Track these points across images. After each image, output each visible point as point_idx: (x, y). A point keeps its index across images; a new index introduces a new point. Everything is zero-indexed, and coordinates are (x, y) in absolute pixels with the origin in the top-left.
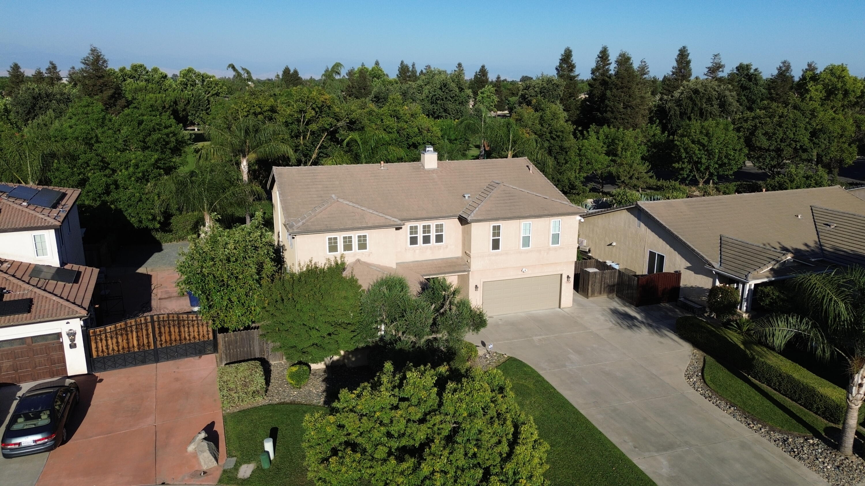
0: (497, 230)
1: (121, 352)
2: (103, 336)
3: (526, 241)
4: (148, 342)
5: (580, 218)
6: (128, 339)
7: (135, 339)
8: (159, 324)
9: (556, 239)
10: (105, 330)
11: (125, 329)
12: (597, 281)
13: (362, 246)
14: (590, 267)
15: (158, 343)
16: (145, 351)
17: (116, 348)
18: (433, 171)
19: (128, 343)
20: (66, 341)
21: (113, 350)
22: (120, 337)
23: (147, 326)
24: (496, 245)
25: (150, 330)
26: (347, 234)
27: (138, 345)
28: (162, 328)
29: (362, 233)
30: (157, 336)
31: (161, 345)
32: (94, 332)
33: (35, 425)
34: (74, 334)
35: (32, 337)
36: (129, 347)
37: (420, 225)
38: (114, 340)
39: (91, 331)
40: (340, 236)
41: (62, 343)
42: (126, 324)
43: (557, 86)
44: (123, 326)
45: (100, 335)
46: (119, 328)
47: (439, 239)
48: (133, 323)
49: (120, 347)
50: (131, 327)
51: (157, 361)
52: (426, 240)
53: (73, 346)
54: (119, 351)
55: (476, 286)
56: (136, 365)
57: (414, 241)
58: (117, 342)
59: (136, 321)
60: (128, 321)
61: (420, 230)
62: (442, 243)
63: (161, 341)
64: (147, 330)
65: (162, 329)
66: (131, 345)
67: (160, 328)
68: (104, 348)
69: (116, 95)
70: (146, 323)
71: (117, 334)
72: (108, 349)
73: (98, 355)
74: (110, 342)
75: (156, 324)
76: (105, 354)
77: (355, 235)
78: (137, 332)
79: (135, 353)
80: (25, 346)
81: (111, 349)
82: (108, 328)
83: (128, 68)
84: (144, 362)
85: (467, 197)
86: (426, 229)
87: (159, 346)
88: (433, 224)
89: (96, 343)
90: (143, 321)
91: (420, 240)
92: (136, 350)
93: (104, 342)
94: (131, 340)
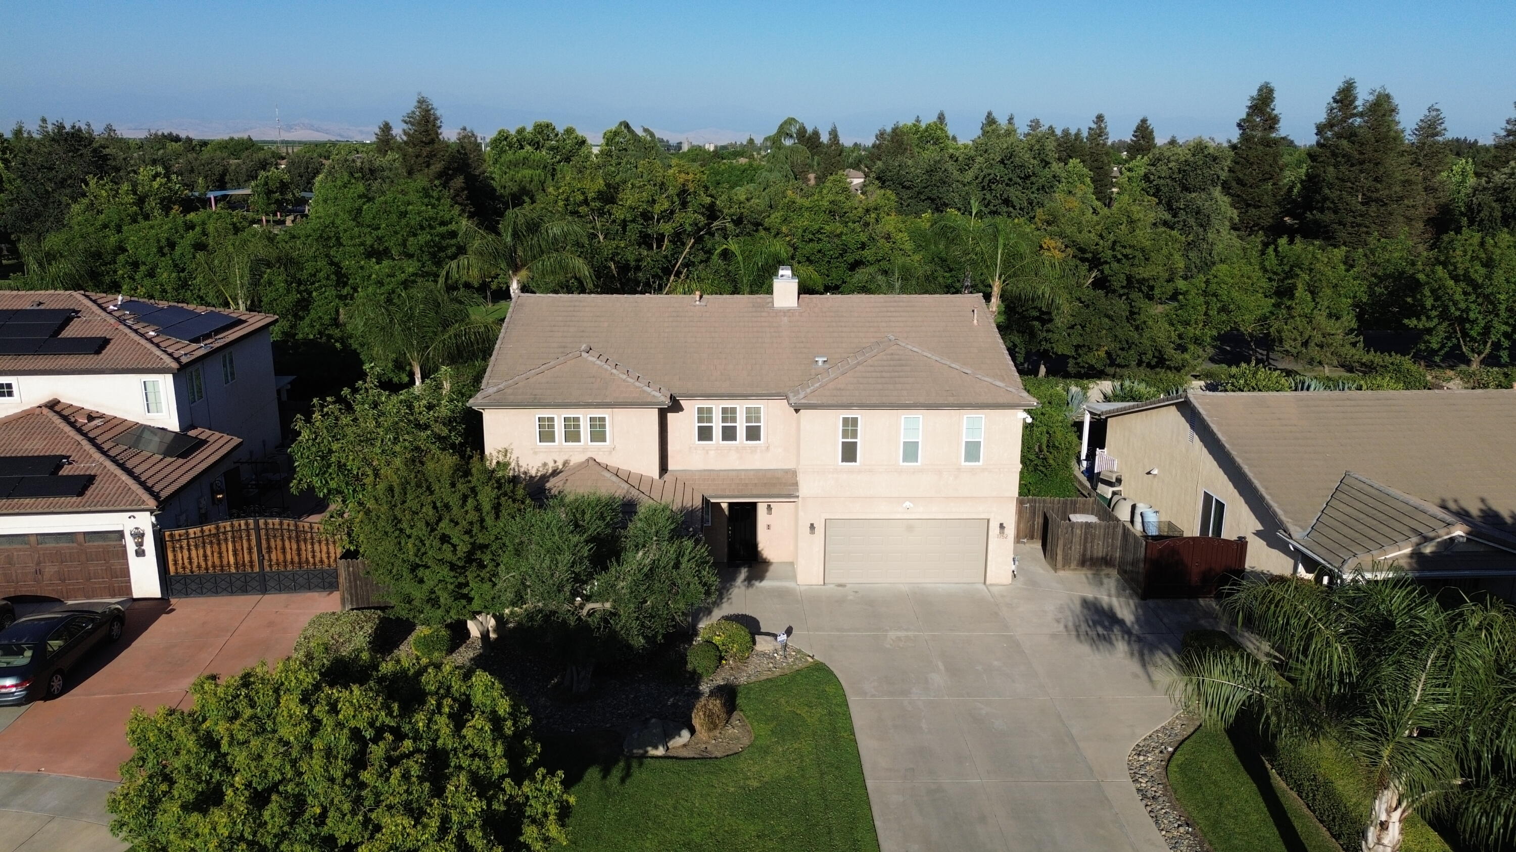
0: (850, 426)
1: (211, 570)
2: (184, 543)
3: (911, 451)
4: (251, 562)
5: (1025, 415)
6: (220, 553)
7: (231, 553)
8: (267, 535)
9: (973, 451)
10: (187, 534)
11: (216, 535)
12: (1076, 540)
13: (598, 434)
14: (1084, 511)
15: (266, 563)
16: (245, 575)
17: (203, 564)
18: (787, 312)
19: (221, 557)
20: (130, 545)
21: (199, 566)
22: (208, 547)
23: (248, 536)
24: (849, 453)
25: (254, 542)
26: (571, 413)
27: (236, 563)
28: (272, 541)
29: (597, 413)
30: (264, 551)
31: (270, 566)
32: (171, 536)
33: (8, 663)
34: (143, 535)
35: (85, 533)
36: (222, 566)
37: (717, 407)
38: (201, 552)
39: (167, 533)
40: (559, 416)
41: (125, 546)
42: (218, 528)
44: (214, 531)
45: (180, 540)
46: (207, 533)
47: (753, 434)
48: (228, 529)
49: (210, 563)
50: (225, 533)
51: (264, 591)
52: (729, 434)
53: (140, 553)
54: (207, 569)
55: (812, 525)
56: (232, 593)
57: (705, 434)
58: (205, 556)
59: (232, 526)
60: (221, 524)
61: (717, 416)
62: (758, 442)
63: (270, 560)
64: (249, 540)
65: (273, 544)
66: (225, 562)
67: (268, 540)
68: (186, 561)
69: (450, 172)
70: (248, 530)
71: (204, 543)
72: (191, 563)
73: (177, 573)
74: (194, 553)
75: (263, 532)
76: (188, 571)
77: (584, 416)
78: (234, 542)
79: (230, 575)
80: (75, 545)
81: (195, 565)
82: (191, 531)
83: (530, 128)
84: (244, 590)
85: (820, 363)
86: (729, 414)
87: (267, 569)
88: (741, 407)
89: (174, 551)
90: (243, 527)
91: (717, 433)
92: (233, 570)
93: (186, 552)
94: (224, 554)
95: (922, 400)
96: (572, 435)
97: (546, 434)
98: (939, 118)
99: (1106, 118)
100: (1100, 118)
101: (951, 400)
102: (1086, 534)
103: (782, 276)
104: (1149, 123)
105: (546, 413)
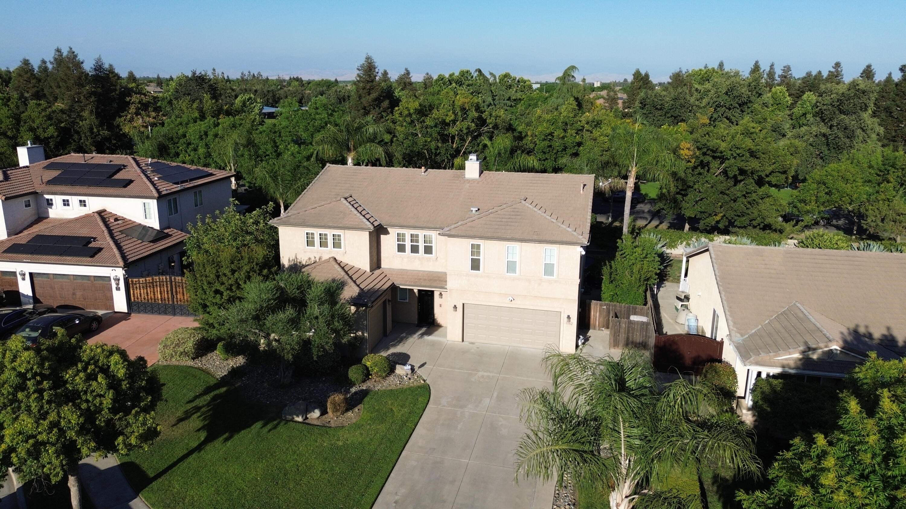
0: (476, 249)
1: (150, 301)
2: (138, 285)
3: (511, 267)
4: (168, 298)
5: (582, 249)
6: (154, 292)
7: (159, 293)
8: (175, 285)
9: (549, 269)
10: (139, 281)
11: (152, 283)
12: (622, 330)
13: (337, 244)
15: (175, 300)
16: (165, 305)
17: (146, 297)
19: (154, 294)
20: (114, 284)
21: (145, 299)
22: (149, 289)
23: (167, 285)
24: (475, 265)
25: (169, 289)
26: (323, 231)
27: (161, 299)
28: (178, 288)
29: (337, 232)
30: (174, 293)
31: (177, 301)
32: (132, 281)
34: (119, 280)
35: (94, 276)
36: (155, 299)
37: (408, 233)
38: (145, 291)
39: (130, 280)
40: (317, 232)
41: (111, 285)
42: (153, 279)
43: (863, 93)
44: (151, 281)
45: (136, 284)
46: (148, 281)
47: (428, 250)
48: (158, 280)
49: (149, 297)
50: (156, 282)
51: (174, 314)
52: (415, 249)
53: (118, 289)
54: (148, 300)
55: (455, 306)
56: (160, 314)
57: (401, 248)
58: (147, 293)
59: (159, 279)
60: (154, 278)
61: (408, 239)
62: (431, 255)
63: (177, 298)
64: (167, 287)
65: (178, 290)
66: (156, 297)
67: (176, 288)
68: (139, 295)
70: (167, 282)
71: (147, 287)
72: (141, 296)
73: (134, 300)
74: (142, 291)
75: (173, 283)
76: (139, 300)
77: (330, 233)
78: (160, 287)
79: (159, 304)
80: (90, 282)
81: (143, 297)
82: (141, 280)
84: (165, 313)
85: (474, 212)
86: (414, 238)
87: (176, 303)
88: (421, 233)
89: (133, 289)
90: (164, 280)
91: (408, 248)
92: (160, 302)
93: (138, 290)
94: (156, 293)
95: (517, 236)
96: (323, 244)
97: (310, 243)
98: (720, 65)
99: (842, 65)
100: (838, 65)
101: (535, 237)
102: (628, 327)
103: (471, 159)
104: (872, 68)
105: (310, 230)
